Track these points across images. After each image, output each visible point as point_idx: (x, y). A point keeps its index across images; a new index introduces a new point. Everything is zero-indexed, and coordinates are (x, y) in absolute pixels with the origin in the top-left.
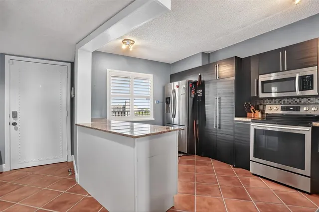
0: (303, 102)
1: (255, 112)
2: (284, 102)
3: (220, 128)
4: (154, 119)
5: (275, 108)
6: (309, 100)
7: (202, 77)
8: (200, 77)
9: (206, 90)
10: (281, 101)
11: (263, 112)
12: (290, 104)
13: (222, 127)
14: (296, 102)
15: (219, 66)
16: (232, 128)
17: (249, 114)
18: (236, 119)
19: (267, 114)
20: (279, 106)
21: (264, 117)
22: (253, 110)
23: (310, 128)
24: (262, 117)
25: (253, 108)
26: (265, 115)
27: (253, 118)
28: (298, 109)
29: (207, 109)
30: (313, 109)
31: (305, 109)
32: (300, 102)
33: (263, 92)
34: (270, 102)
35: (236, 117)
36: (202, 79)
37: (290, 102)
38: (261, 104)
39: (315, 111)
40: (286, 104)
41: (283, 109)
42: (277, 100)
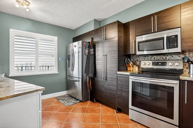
0: (168, 58)
1: (133, 67)
2: (154, 58)
3: (106, 80)
4: (58, 73)
5: (148, 64)
6: (172, 57)
7: (94, 38)
8: (92, 38)
9: (97, 48)
10: (152, 58)
11: (139, 67)
12: (158, 60)
13: (108, 79)
14: (163, 58)
15: (106, 29)
16: (116, 80)
17: (129, 69)
18: (118, 73)
19: (142, 68)
20: (151, 62)
21: (140, 70)
22: (132, 65)
23: (178, 82)
24: (139, 70)
25: (131, 63)
26: (141, 69)
27: (132, 72)
28: (164, 64)
29: (98, 64)
30: (176, 64)
31: (170, 64)
32: (166, 58)
33: (139, 50)
34: (144, 59)
35: (118, 71)
36: (94, 41)
37: (159, 59)
38: (138, 60)
39: (178, 65)
40: (156, 60)
41: (154, 64)
42: (149, 57)
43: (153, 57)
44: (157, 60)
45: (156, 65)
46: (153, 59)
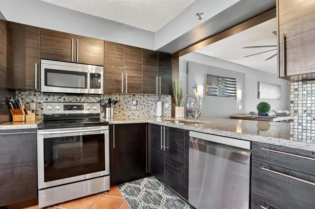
0: (82, 101)
1: (26, 113)
2: (64, 100)
6: (88, 98)
10: (60, 98)
11: (36, 112)
12: (71, 102)
14: (76, 100)
17: (16, 117)
22: (24, 110)
23: (108, 126)
25: (23, 107)
28: (80, 108)
30: (94, 107)
32: (80, 100)
33: (46, 84)
34: (47, 99)
37: (71, 100)
38: (33, 101)
39: (96, 109)
40: (67, 102)
41: (67, 108)
42: (56, 97)
43: (62, 98)
44: (69, 101)
45: (70, 109)
46: (62, 100)
